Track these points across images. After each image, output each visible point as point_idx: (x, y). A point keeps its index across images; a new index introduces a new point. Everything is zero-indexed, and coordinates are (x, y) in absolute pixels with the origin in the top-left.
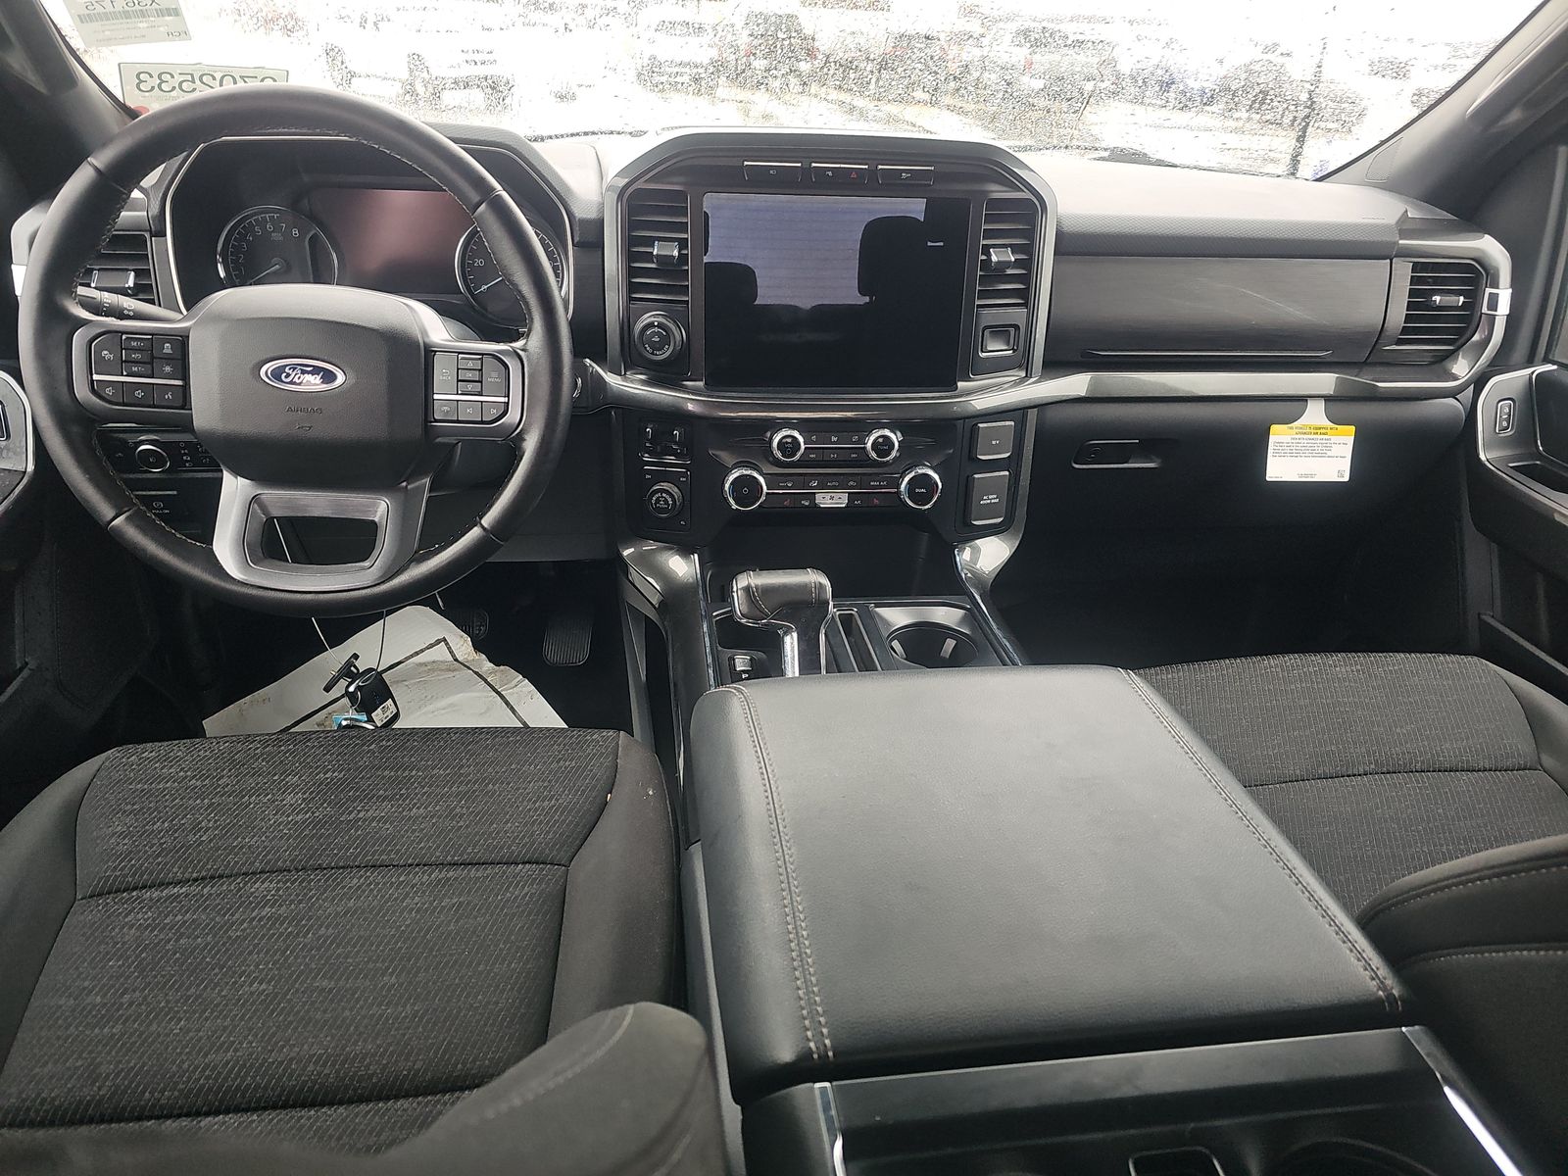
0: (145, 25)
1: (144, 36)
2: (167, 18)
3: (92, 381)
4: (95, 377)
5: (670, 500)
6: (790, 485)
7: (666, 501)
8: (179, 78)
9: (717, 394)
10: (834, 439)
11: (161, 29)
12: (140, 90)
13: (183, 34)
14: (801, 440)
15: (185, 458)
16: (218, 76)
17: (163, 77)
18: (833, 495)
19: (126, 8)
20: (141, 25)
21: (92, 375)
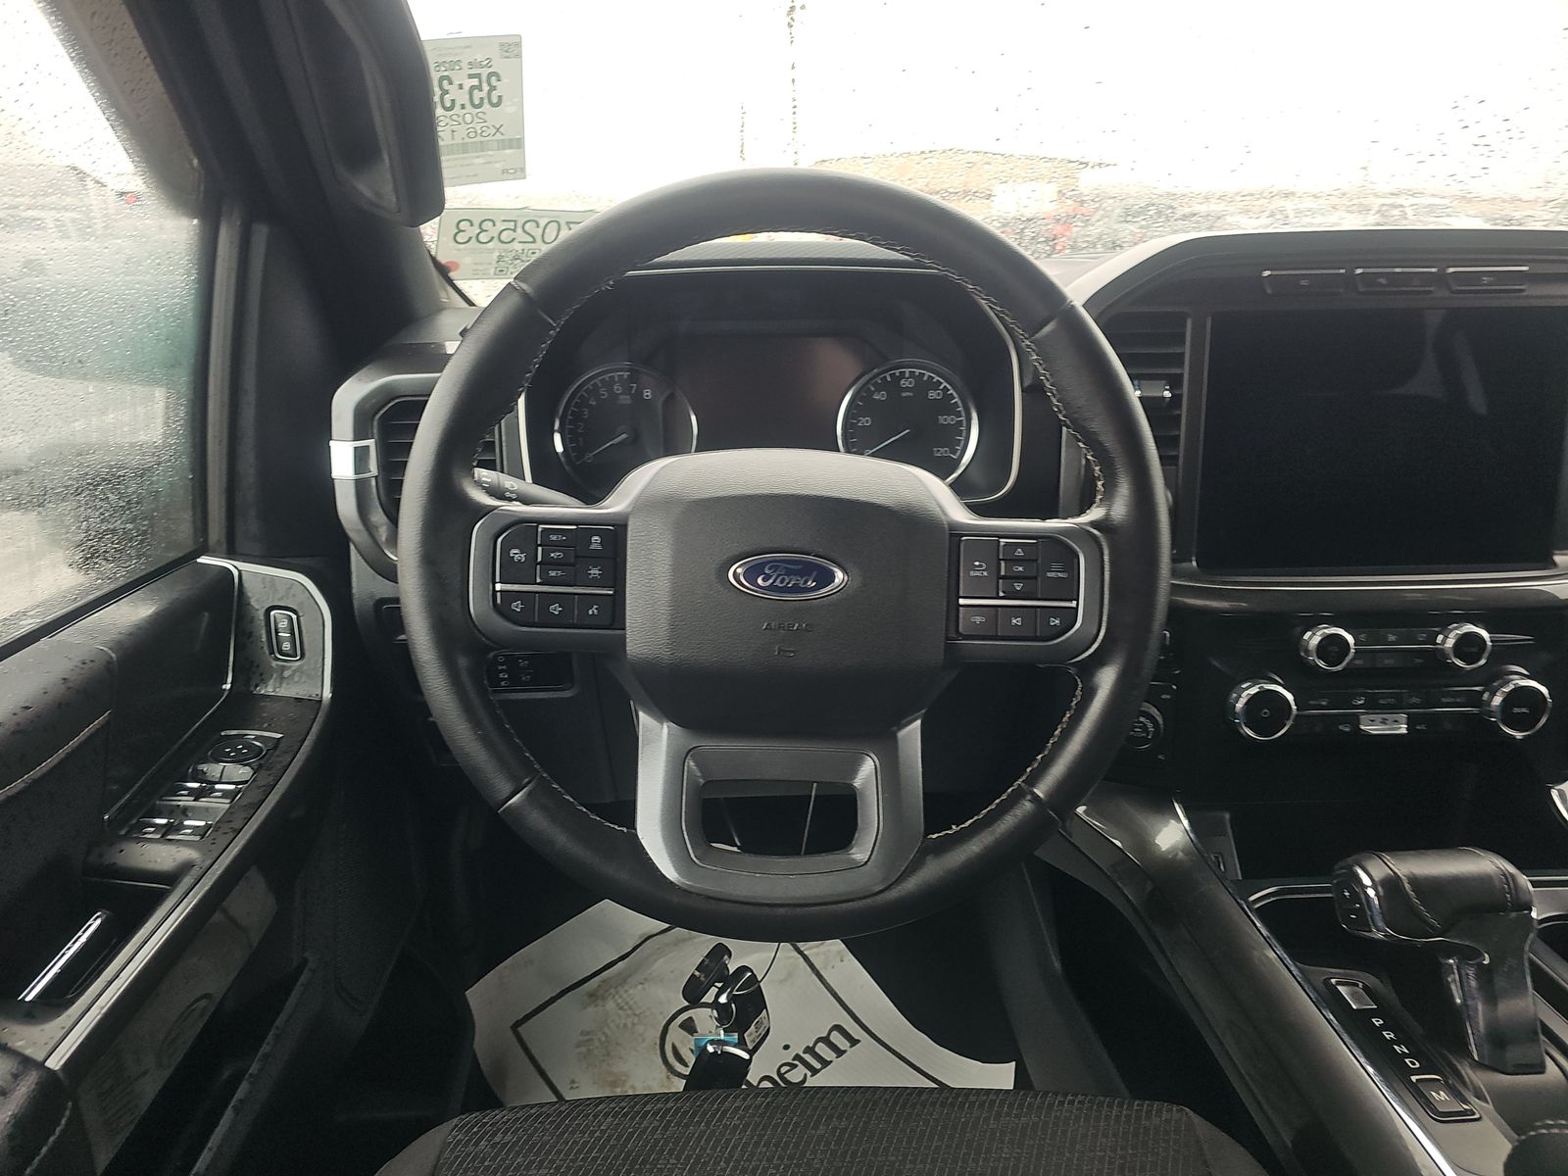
0: (481, 160)
1: (476, 175)
2: (508, 151)
3: (494, 591)
4: (498, 587)
5: (1150, 726)
6: (1324, 703)
7: (1144, 728)
8: (500, 226)
9: (1219, 578)
10: (1392, 638)
11: (498, 165)
12: (457, 242)
13: (518, 172)
14: (1350, 639)
15: (501, 675)
16: (543, 223)
17: (484, 227)
18: (1385, 716)
19: (467, 140)
20: (477, 161)
21: (494, 583)
